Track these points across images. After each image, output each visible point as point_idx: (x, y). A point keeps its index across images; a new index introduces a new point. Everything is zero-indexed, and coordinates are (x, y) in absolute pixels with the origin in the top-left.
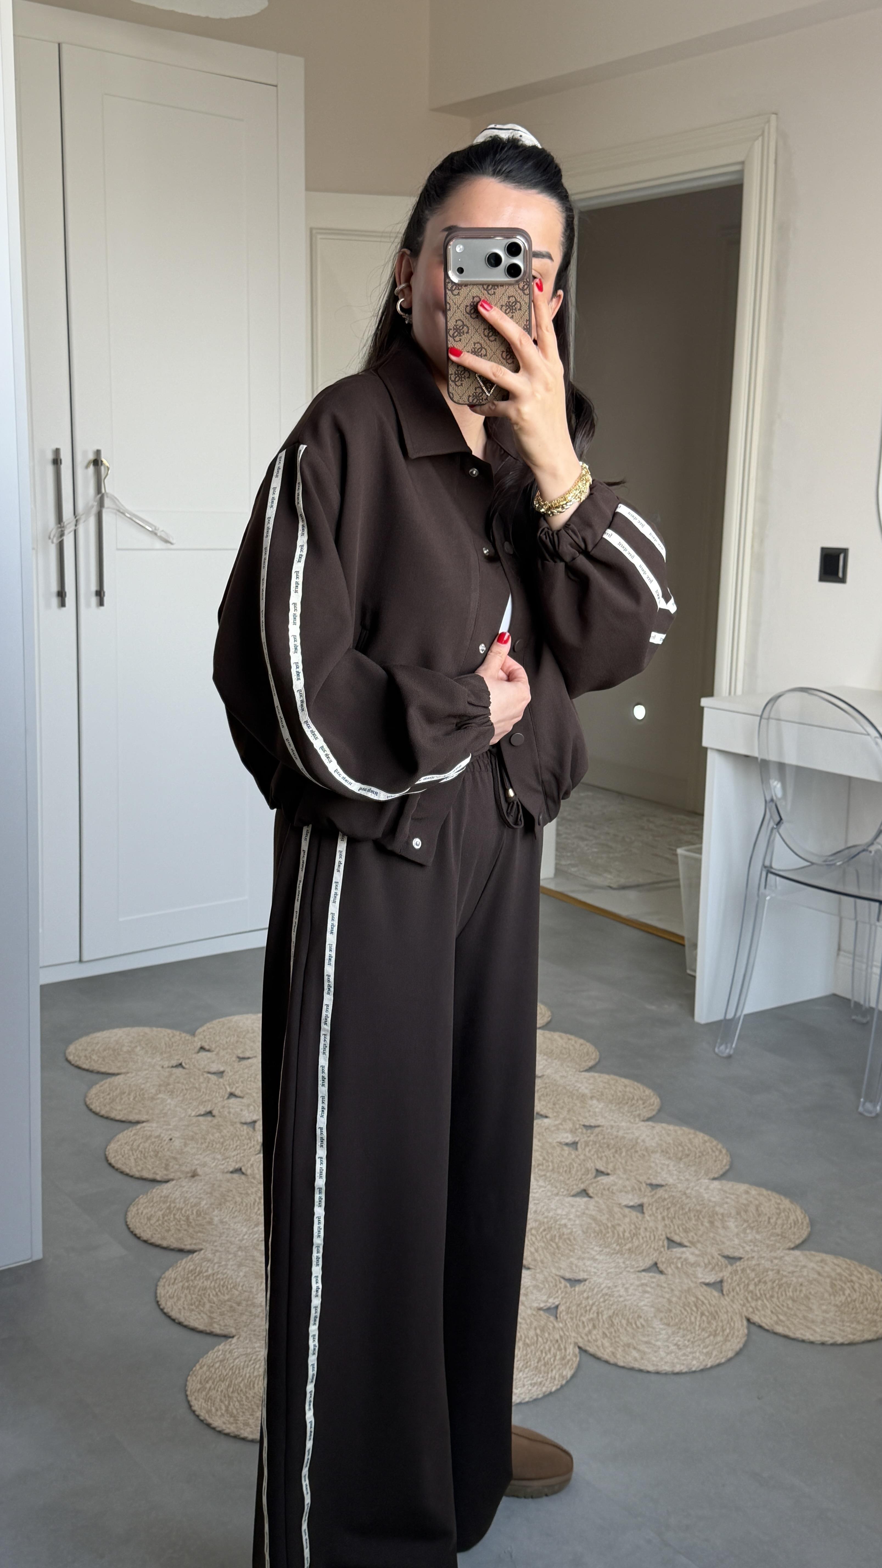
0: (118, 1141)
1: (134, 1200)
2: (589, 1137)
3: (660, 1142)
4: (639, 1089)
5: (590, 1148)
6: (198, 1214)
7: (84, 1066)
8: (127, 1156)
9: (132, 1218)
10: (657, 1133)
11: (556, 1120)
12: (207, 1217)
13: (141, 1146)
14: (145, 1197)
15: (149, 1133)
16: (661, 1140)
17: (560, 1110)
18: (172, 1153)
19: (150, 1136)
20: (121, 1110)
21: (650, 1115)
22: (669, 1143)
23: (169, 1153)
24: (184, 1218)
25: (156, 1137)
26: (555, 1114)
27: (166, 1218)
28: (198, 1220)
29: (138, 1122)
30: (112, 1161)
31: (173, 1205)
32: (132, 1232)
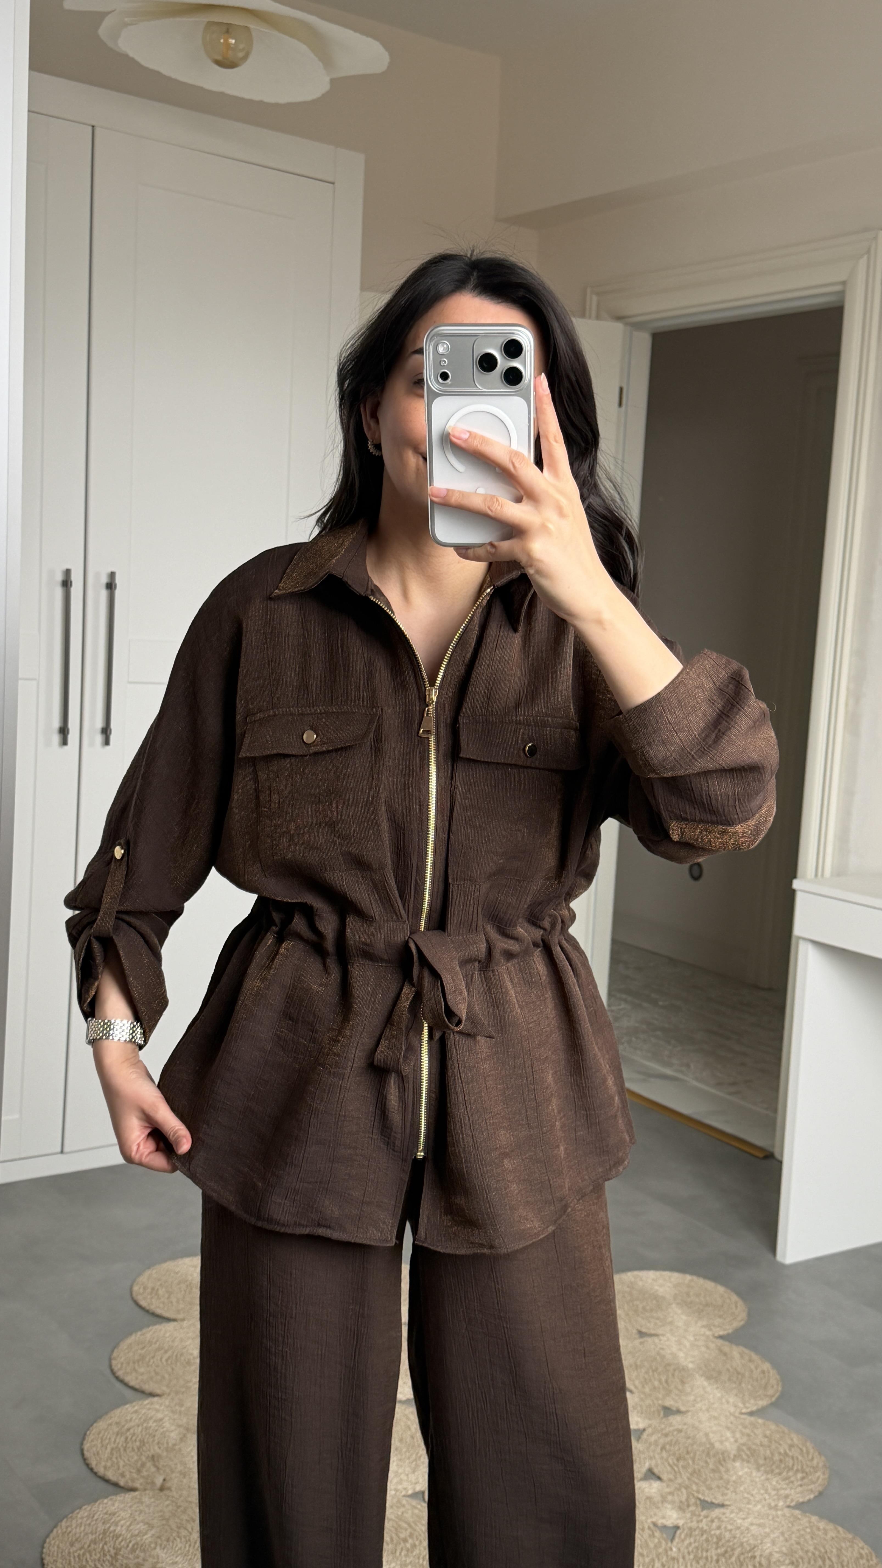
0: (111, 1418)
1: (72, 1512)
2: (698, 1522)
3: (796, 1547)
4: (808, 1453)
5: (692, 1540)
6: (133, 1550)
7: (143, 1303)
8: (107, 1441)
9: (53, 1539)
10: (799, 1530)
11: (668, 1486)
12: (142, 1555)
13: (132, 1431)
14: (89, 1508)
15: (153, 1413)
16: (798, 1543)
17: (681, 1470)
18: (160, 1448)
19: (151, 1418)
20: (142, 1374)
21: (801, 1500)
22: (807, 1552)
23: (156, 1448)
24: (113, 1552)
25: (155, 1421)
26: (672, 1476)
27: (92, 1546)
28: (127, 1558)
29: (152, 1395)
30: (86, 1446)
31: (112, 1529)
32: (42, 1559)
